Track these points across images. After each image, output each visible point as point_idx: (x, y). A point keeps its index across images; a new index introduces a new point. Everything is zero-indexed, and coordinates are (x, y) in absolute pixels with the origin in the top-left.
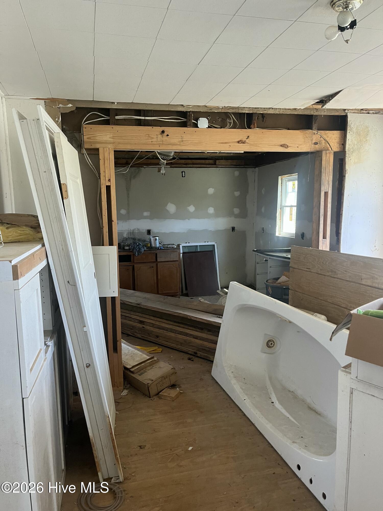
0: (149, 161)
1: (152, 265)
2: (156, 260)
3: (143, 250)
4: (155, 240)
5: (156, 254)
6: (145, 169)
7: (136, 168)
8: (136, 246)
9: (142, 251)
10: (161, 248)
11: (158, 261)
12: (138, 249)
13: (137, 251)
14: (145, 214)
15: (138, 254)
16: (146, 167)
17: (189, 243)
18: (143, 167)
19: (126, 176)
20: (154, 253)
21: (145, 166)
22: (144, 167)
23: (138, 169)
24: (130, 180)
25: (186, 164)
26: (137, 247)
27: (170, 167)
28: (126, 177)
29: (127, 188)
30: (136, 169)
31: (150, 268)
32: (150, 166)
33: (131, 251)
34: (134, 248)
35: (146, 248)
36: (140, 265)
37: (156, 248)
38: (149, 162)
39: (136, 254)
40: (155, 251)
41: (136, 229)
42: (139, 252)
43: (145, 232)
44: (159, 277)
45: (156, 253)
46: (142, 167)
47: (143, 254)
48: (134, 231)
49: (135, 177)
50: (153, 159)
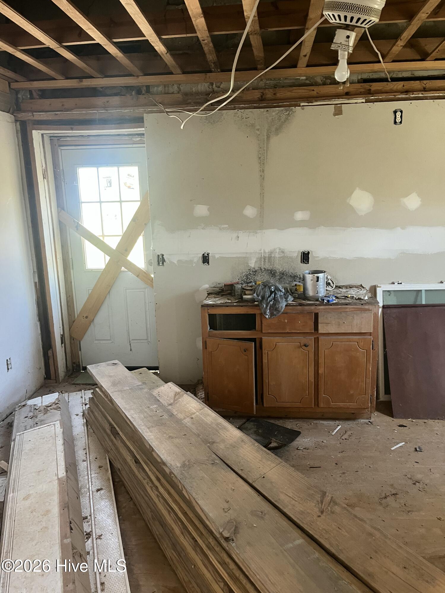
0: (313, 90)
1: (303, 340)
2: (315, 330)
3: (284, 304)
4: (316, 279)
5: (316, 316)
6: (303, 109)
7: (282, 108)
8: (267, 294)
9: (282, 307)
10: (328, 301)
11: (320, 331)
12: (271, 303)
13: (268, 308)
14: (300, 216)
15: (272, 314)
16: (307, 104)
17: (401, 283)
18: (300, 106)
19: (258, 130)
20: (310, 313)
21: (304, 101)
22: (302, 104)
23: (287, 110)
24: (268, 137)
25: (407, 92)
26: (269, 297)
27: (364, 101)
28: (258, 132)
29: (260, 158)
30: (282, 110)
31: (301, 347)
32: (316, 101)
33: (257, 306)
34: (263, 298)
35: (292, 299)
36: (277, 339)
37: (317, 300)
38: (314, 93)
39: (265, 313)
40: (313, 308)
41: (278, 251)
42: (274, 308)
43: (297, 256)
44: (321, 371)
45: (317, 312)
46: (296, 106)
47: (283, 313)
48: (273, 255)
49: (278, 130)
50: (324, 84)
